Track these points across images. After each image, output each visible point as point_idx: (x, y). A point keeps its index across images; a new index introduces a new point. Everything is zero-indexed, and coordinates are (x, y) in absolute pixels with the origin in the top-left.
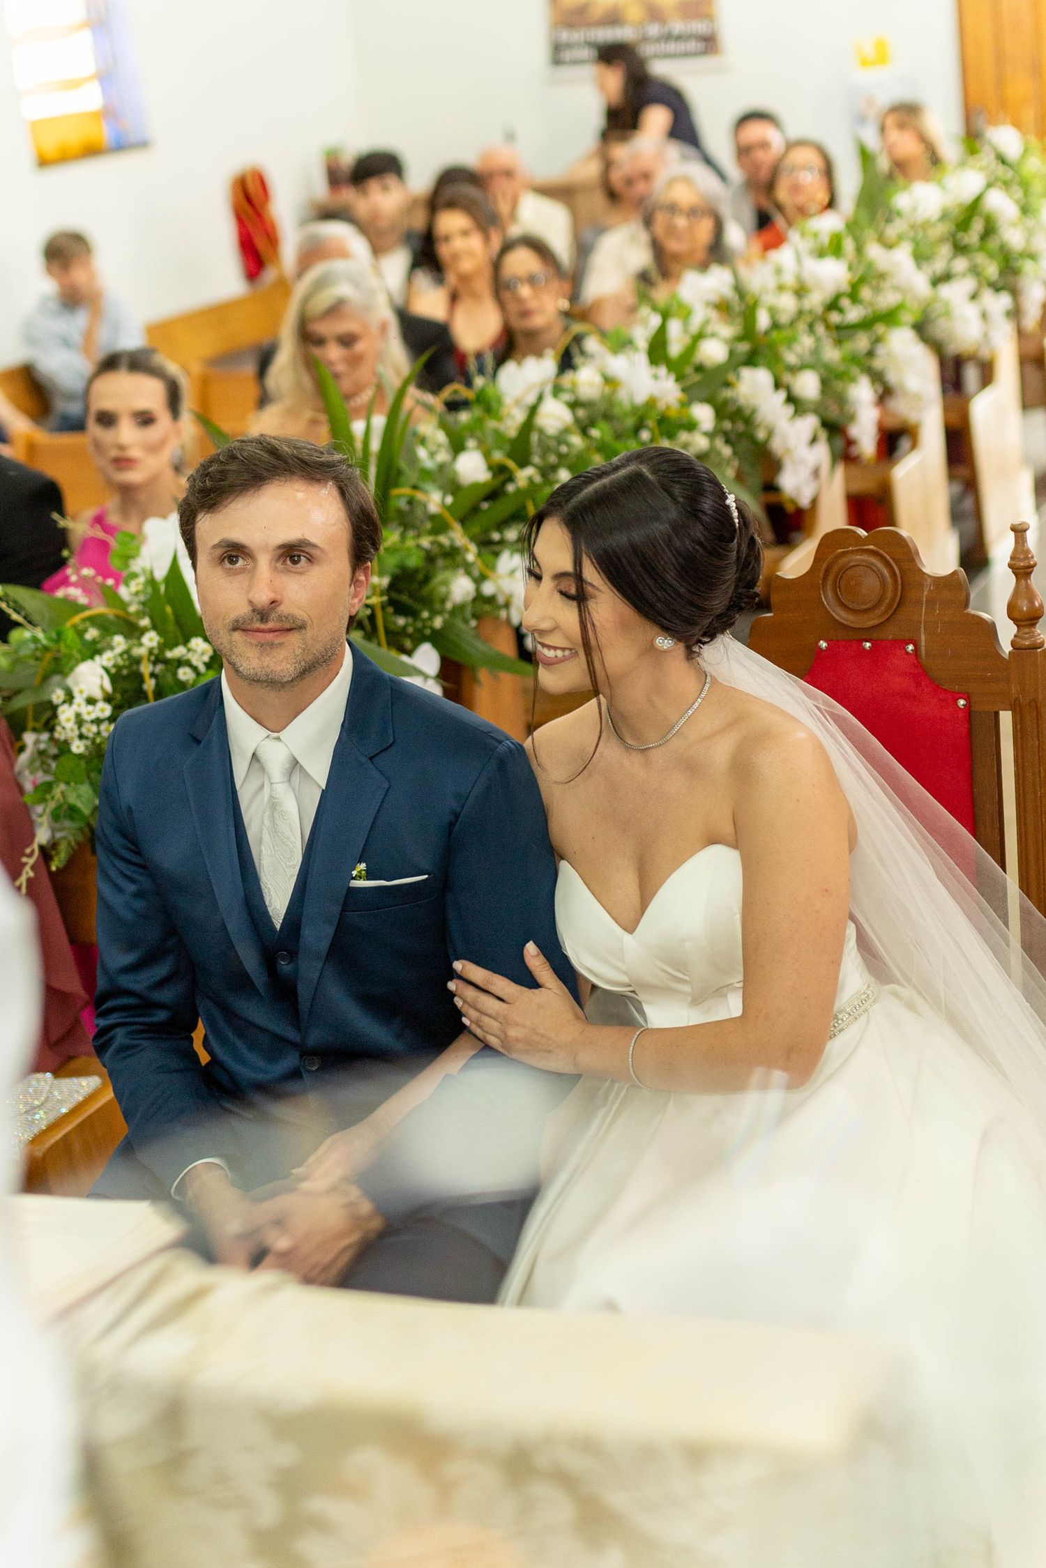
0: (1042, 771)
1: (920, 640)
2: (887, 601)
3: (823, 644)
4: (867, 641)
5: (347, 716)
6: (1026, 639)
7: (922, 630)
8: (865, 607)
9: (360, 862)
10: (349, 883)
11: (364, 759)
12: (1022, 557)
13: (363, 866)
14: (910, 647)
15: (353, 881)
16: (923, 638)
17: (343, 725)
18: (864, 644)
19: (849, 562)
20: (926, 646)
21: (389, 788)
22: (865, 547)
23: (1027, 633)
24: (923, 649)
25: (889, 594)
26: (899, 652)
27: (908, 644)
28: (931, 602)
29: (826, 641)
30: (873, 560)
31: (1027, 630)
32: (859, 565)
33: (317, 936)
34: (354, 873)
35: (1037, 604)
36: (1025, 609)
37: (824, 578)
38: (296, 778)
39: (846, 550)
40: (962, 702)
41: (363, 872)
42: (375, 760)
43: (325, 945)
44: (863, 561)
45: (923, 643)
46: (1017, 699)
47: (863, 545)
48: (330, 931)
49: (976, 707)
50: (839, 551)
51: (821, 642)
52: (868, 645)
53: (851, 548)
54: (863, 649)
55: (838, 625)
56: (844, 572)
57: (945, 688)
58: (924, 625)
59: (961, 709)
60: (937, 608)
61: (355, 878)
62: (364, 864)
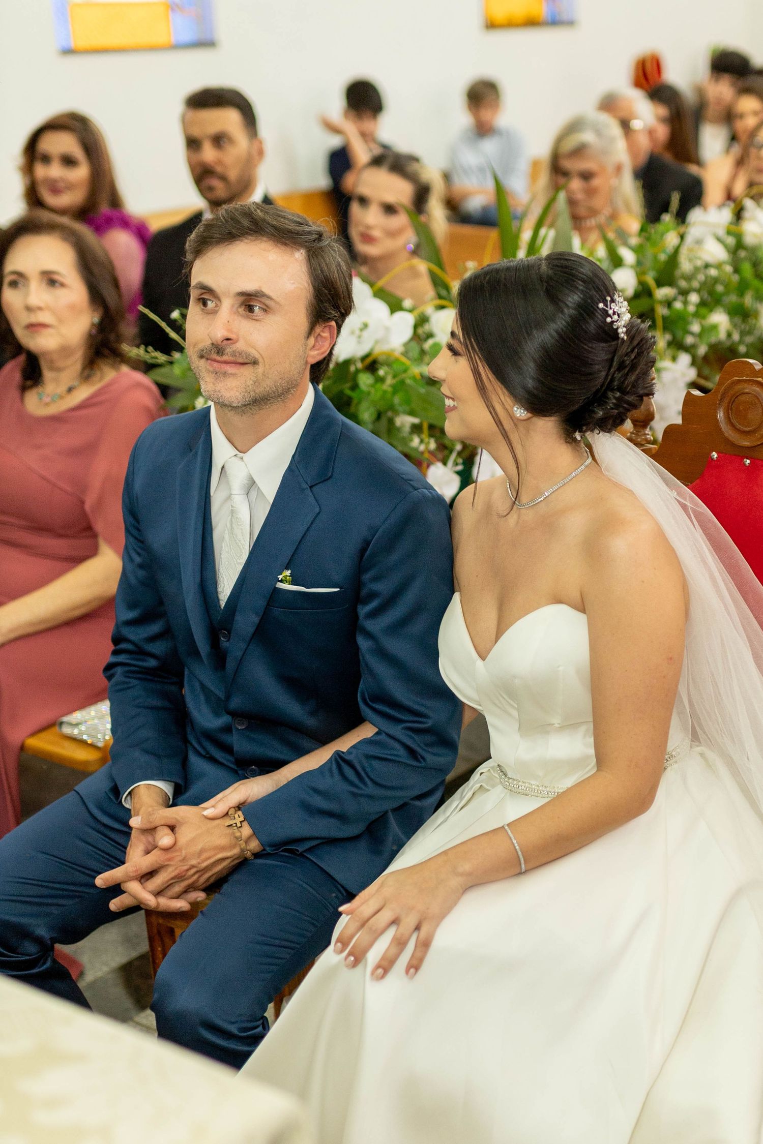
3: (715, 455)
4: (747, 459)
5: (298, 449)
8: (747, 429)
9: (287, 568)
10: (276, 583)
11: (305, 486)
13: (288, 573)
15: (279, 583)
17: (293, 456)
18: (745, 460)
19: (744, 389)
21: (319, 513)
22: (755, 379)
29: (717, 453)
30: (758, 389)
32: (747, 393)
33: (246, 622)
34: (280, 577)
37: (721, 399)
38: (253, 494)
39: (741, 379)
41: (288, 578)
42: (314, 489)
43: (251, 630)
44: (754, 391)
47: (754, 377)
48: (255, 619)
50: (736, 378)
51: (714, 453)
52: (748, 461)
53: (744, 378)
54: (744, 465)
55: (727, 441)
56: (737, 397)
61: (281, 581)
62: (289, 572)
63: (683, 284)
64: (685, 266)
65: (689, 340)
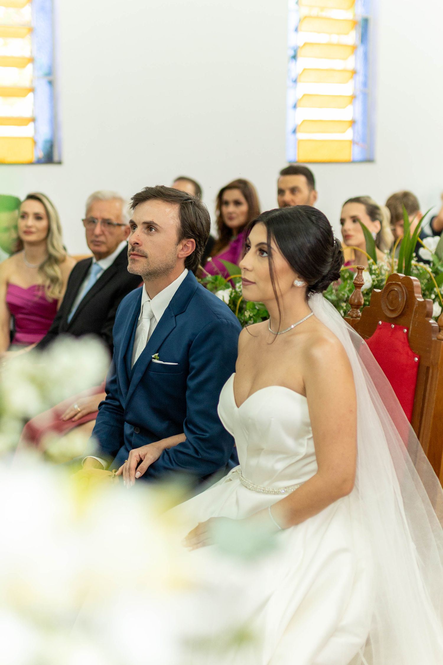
1: (410, 327)
2: (401, 308)
3: (381, 322)
4: (394, 324)
5: (174, 298)
6: (441, 335)
7: (411, 324)
8: (393, 309)
9: (157, 352)
10: (152, 359)
11: (173, 315)
14: (406, 330)
16: (411, 327)
17: (171, 301)
18: (392, 325)
20: (412, 331)
21: (175, 327)
22: (397, 283)
24: (410, 332)
25: (401, 305)
26: (400, 332)
27: (405, 328)
28: (416, 312)
30: (399, 288)
32: (394, 290)
34: (153, 356)
37: (383, 293)
40: (416, 359)
41: (157, 357)
42: (177, 317)
45: (410, 330)
46: (432, 362)
49: (421, 362)
50: (391, 283)
52: (394, 326)
53: (394, 282)
54: (391, 328)
55: (385, 315)
56: (390, 292)
57: (413, 351)
58: (412, 322)
59: (415, 362)
60: (417, 315)
61: (154, 358)
62: (158, 354)
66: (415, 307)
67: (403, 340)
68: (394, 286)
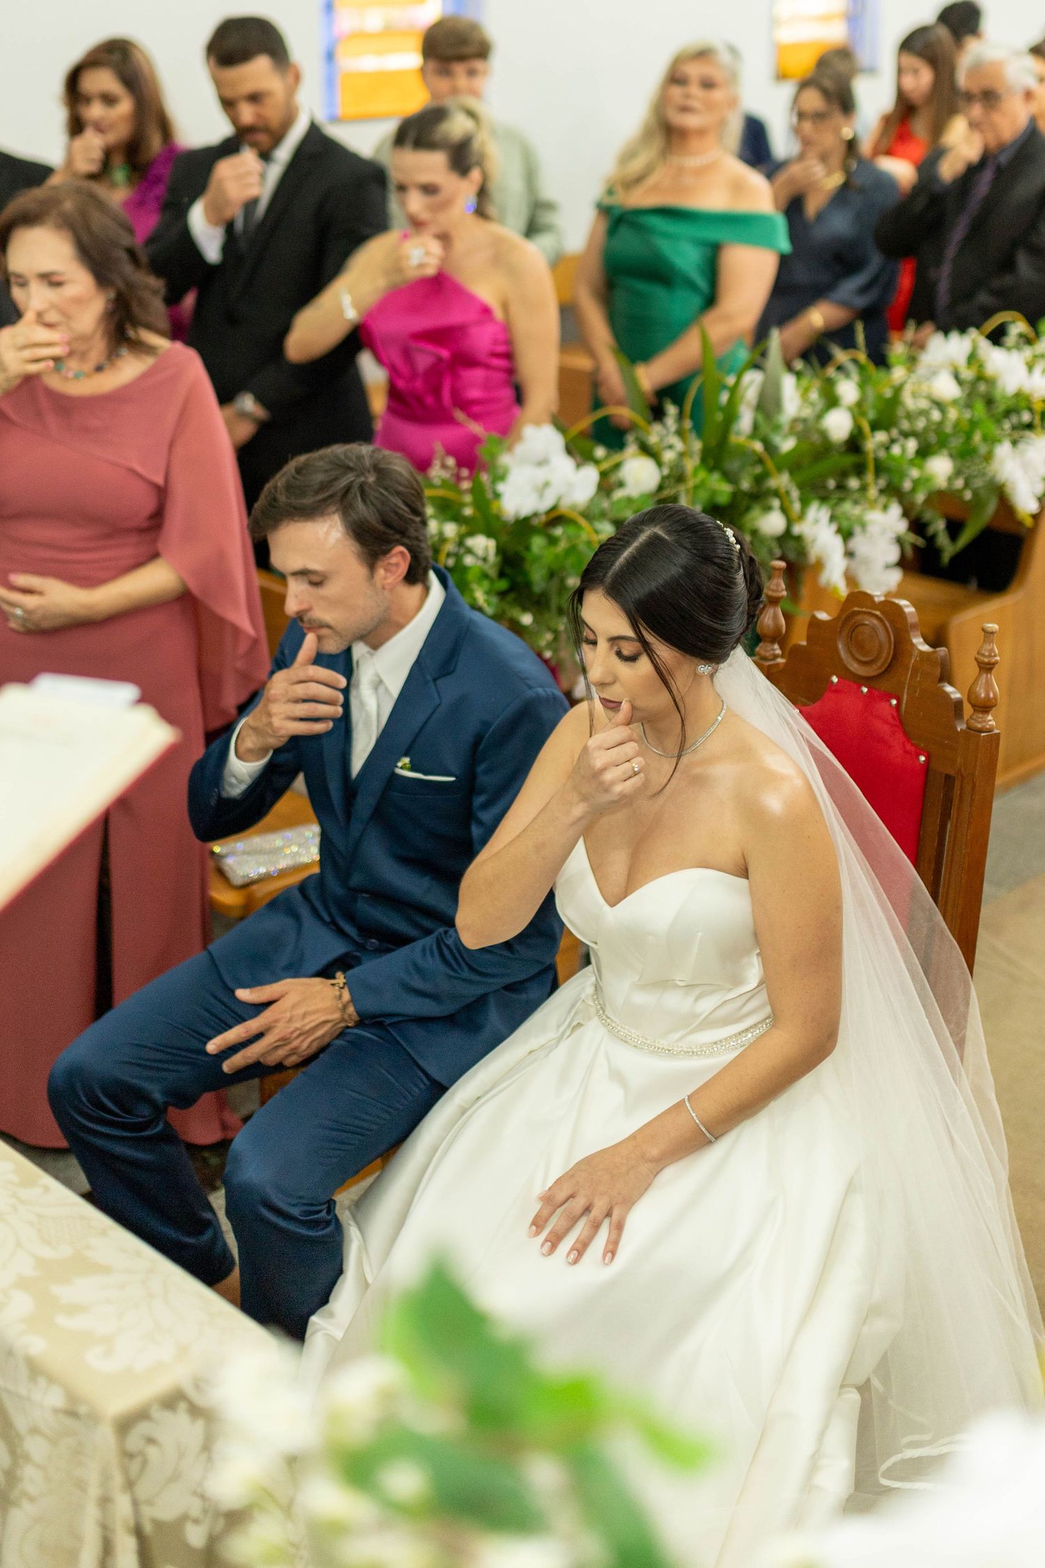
0: (968, 834)
1: (903, 695)
2: (883, 659)
3: (835, 679)
4: (866, 687)
6: (979, 723)
7: (906, 690)
8: (865, 659)
9: (406, 756)
10: (395, 769)
11: (428, 679)
12: (987, 654)
13: (407, 759)
14: (894, 702)
15: (398, 769)
16: (905, 697)
17: (421, 650)
18: (862, 687)
19: (862, 620)
20: (906, 704)
21: (439, 705)
22: (874, 612)
23: (980, 718)
24: (904, 706)
25: (884, 655)
26: (884, 705)
27: (893, 698)
28: (914, 670)
29: (837, 676)
30: (876, 622)
31: (981, 715)
34: (400, 763)
35: (991, 695)
36: (983, 695)
37: (842, 627)
39: (860, 609)
40: (922, 758)
41: (406, 764)
42: (437, 681)
44: (872, 623)
45: (904, 702)
46: (960, 770)
49: (933, 765)
50: (856, 609)
51: (833, 677)
52: (865, 690)
54: (862, 691)
55: (846, 669)
56: (857, 627)
57: (913, 742)
58: (906, 686)
59: (920, 764)
60: (919, 675)
61: (401, 767)
62: (409, 758)
63: (905, 425)
64: (909, 402)
65: (907, 485)
66: (913, 661)
67: (891, 720)
68: (865, 617)
